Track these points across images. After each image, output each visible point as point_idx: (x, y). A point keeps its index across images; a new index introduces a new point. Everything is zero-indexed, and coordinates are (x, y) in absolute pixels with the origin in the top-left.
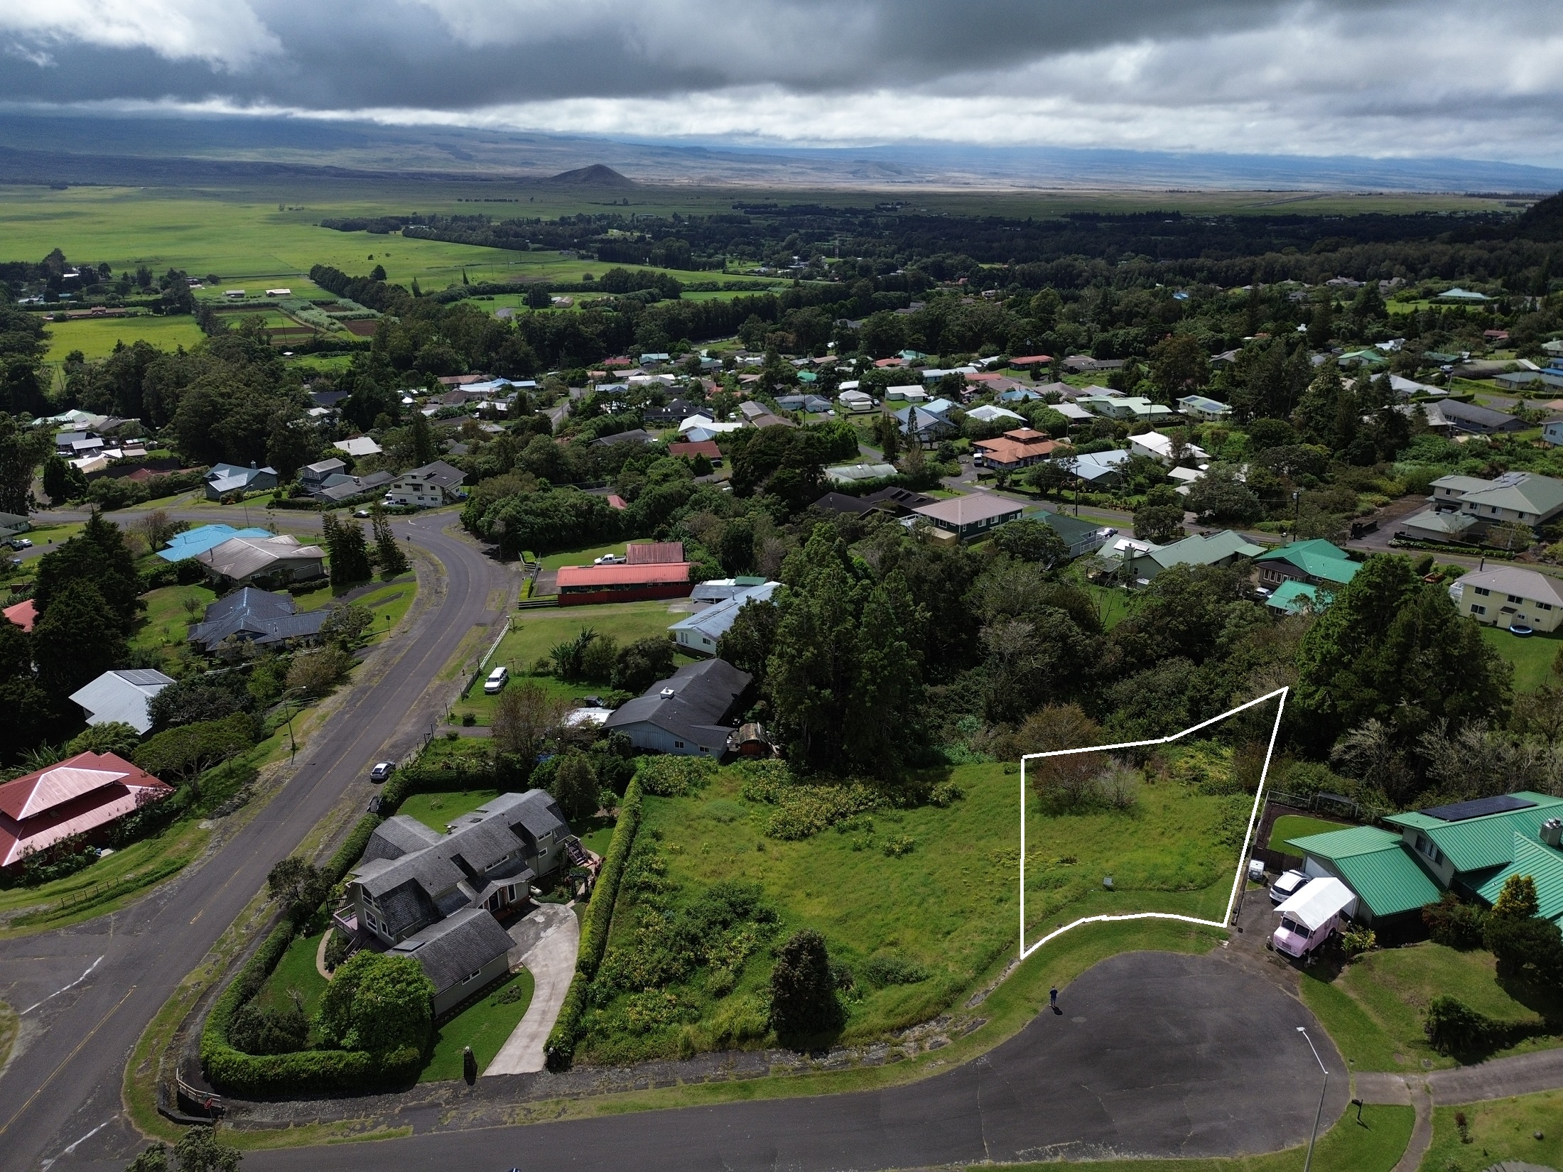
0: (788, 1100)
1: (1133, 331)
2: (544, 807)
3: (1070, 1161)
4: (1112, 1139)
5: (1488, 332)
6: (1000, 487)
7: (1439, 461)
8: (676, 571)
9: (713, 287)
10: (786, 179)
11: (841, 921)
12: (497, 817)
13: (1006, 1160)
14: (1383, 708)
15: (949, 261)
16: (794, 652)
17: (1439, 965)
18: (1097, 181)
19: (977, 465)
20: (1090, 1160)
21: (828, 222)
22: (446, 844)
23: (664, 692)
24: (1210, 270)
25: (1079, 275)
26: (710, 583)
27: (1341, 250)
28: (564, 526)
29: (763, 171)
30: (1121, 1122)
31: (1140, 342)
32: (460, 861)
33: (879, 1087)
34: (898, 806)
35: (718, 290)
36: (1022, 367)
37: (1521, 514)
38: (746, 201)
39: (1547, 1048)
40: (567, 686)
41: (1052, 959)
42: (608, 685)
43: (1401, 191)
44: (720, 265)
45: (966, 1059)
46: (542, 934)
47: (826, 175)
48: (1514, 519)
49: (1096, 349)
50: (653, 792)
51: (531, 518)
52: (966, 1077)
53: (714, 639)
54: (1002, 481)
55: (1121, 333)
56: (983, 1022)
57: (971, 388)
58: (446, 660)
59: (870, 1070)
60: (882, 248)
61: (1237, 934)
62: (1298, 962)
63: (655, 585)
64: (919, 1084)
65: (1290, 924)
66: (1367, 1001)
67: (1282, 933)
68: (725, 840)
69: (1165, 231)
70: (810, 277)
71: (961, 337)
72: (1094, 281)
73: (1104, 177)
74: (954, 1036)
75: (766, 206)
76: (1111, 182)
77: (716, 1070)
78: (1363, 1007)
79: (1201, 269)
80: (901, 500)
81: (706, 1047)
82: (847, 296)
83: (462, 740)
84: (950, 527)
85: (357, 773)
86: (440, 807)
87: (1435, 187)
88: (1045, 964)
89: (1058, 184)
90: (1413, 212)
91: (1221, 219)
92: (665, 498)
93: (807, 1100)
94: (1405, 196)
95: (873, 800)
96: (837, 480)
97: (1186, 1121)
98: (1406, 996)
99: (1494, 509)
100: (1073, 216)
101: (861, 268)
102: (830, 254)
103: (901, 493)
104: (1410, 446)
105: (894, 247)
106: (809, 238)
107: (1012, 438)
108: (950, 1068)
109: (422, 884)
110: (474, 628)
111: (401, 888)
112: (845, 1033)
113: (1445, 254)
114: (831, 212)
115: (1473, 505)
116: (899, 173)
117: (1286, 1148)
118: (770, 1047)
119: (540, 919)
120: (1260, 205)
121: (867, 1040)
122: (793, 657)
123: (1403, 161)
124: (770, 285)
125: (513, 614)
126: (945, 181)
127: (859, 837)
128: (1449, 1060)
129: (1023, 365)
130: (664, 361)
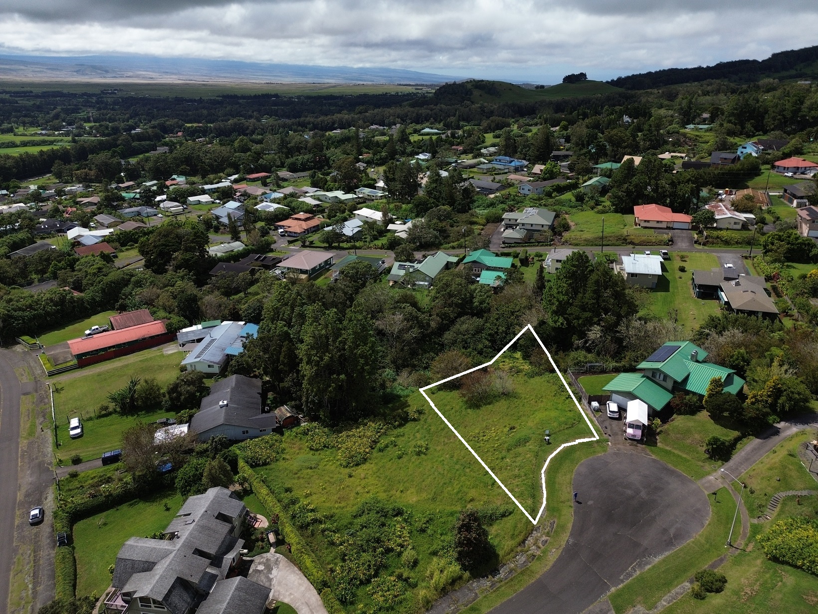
0: (501, 605)
1: (306, 157)
2: (227, 498)
3: (643, 571)
4: (648, 552)
5: (453, 147)
6: (304, 246)
7: (489, 207)
8: (155, 328)
9: (13, 145)
10: (30, 75)
11: (434, 499)
12: (203, 515)
13: (620, 584)
14: (596, 319)
15: (168, 123)
16: (318, 359)
17: (691, 424)
18: (225, 77)
19: (282, 236)
20: (649, 567)
21: (75, 101)
22: (183, 545)
23: (221, 403)
24: (313, 123)
25: (247, 128)
26: (184, 330)
27: (369, 112)
28: (47, 314)
29: (10, 70)
30: (645, 543)
31: (311, 162)
32: (199, 552)
33: (538, 576)
34: (395, 428)
35: (17, 146)
36: (254, 180)
37: (543, 226)
38: (7, 89)
39: (746, 444)
40: (130, 418)
41: (555, 478)
42: (161, 409)
43: (370, 83)
44: (10, 130)
45: (563, 544)
46: (271, 576)
47: (58, 73)
48: (540, 228)
49: (289, 167)
50: (257, 465)
51: (20, 313)
52: (571, 552)
53: (217, 364)
54: (304, 242)
55: (300, 158)
56: (554, 522)
57: (238, 194)
58: (19, 424)
59: (525, 571)
60: (120, 116)
61: (610, 438)
62: (640, 441)
63: (144, 339)
64: (554, 566)
65: (631, 426)
66: (675, 449)
67: (630, 431)
68: (327, 478)
69: (275, 104)
70: (79, 135)
71: (211, 165)
72: (256, 131)
73: (229, 75)
74: (548, 534)
75: (23, 92)
76: (233, 78)
77: (449, 607)
78: (676, 452)
79: (309, 123)
80: (262, 261)
81: (435, 597)
82: (116, 146)
83: (82, 475)
84: (303, 272)
85: (13, 523)
86: (105, 524)
87: (382, 81)
88: (554, 483)
89: (206, 79)
90: (381, 93)
91: (299, 97)
92: (114, 283)
93: (510, 600)
94: (373, 85)
95: (382, 429)
96: (216, 255)
97: (665, 531)
98: (689, 441)
99: (532, 225)
100: (223, 96)
101: (113, 128)
102: (88, 120)
103: (259, 257)
104: (475, 201)
105: (127, 116)
106: (67, 112)
107: (296, 219)
108: (560, 551)
109: (186, 578)
110: (22, 397)
111: (173, 587)
112: (501, 556)
113: (413, 112)
114: (74, 95)
115: (523, 224)
116: (107, 72)
117: (706, 525)
118: (468, 581)
119: (261, 568)
120: (313, 90)
121: (512, 554)
122: (318, 362)
123: (368, 69)
124: (55, 141)
125: (50, 382)
126: (138, 77)
127: (393, 452)
128: (720, 462)
129: (254, 179)
130: (6, 195)
